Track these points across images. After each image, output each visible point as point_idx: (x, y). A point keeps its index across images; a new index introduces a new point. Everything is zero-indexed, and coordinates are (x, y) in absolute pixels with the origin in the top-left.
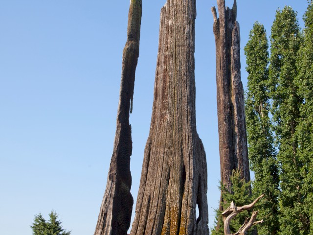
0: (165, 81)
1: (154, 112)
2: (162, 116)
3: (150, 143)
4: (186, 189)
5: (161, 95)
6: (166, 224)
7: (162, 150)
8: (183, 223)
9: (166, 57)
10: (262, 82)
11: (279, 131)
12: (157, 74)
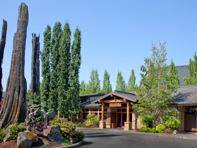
0: (15, 59)
1: (11, 68)
2: (14, 70)
3: (9, 79)
4: (20, 94)
5: (13, 63)
6: (14, 104)
7: (13, 81)
8: (19, 104)
9: (16, 51)
10: (48, 47)
11: (52, 65)
12: (12, 56)
